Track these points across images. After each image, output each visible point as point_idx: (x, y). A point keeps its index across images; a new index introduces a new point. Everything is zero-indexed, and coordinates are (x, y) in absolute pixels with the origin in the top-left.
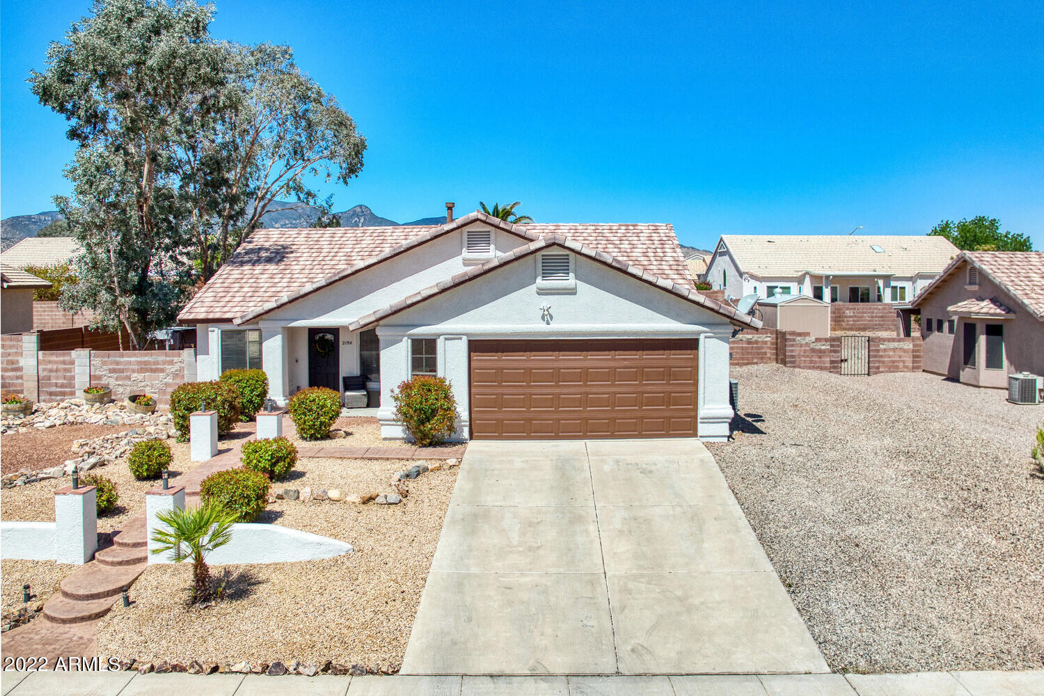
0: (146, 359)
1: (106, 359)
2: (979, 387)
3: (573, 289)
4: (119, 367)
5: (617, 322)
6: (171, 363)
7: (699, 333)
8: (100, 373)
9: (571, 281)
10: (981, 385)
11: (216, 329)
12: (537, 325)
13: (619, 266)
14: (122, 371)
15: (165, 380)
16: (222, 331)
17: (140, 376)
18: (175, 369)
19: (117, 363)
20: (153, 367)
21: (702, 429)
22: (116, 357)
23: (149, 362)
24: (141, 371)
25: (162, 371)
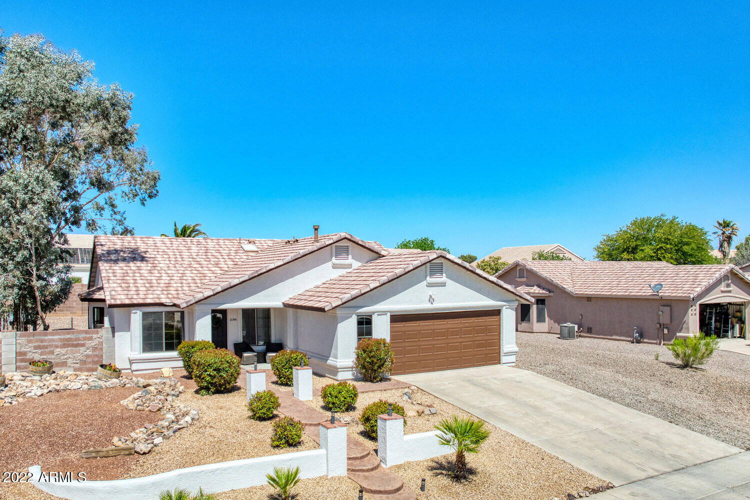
0: (68, 336)
1: (31, 338)
2: (533, 333)
3: (444, 283)
4: (43, 344)
5: (464, 301)
6: (91, 339)
7: (502, 306)
8: (25, 350)
9: (444, 278)
10: (534, 331)
11: (138, 312)
12: (425, 305)
13: (472, 269)
14: (45, 347)
15: (86, 353)
16: (143, 313)
17: (64, 351)
18: (95, 344)
19: (42, 341)
20: (75, 343)
21: (504, 359)
22: (41, 336)
23: (71, 338)
24: (64, 346)
25: (83, 345)
